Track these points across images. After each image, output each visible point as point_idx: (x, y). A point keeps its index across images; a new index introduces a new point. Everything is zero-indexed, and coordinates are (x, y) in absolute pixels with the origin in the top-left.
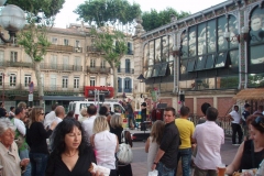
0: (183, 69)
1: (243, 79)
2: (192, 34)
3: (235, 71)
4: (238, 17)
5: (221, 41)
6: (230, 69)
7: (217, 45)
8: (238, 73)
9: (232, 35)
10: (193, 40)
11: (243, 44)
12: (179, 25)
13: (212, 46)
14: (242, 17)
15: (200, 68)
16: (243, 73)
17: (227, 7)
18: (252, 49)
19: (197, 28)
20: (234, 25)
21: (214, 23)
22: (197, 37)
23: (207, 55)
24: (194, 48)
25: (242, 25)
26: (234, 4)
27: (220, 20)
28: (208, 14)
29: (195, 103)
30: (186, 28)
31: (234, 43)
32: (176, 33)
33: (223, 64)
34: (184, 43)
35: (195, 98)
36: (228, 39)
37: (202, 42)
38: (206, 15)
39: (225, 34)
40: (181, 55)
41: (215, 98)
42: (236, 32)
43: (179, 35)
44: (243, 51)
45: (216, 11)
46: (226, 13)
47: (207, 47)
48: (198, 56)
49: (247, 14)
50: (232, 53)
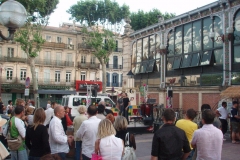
0: (170, 66)
1: (227, 77)
2: (178, 34)
3: (220, 69)
4: (223, 18)
5: (206, 41)
6: (214, 67)
7: (202, 44)
8: (222, 70)
9: (217, 35)
10: (179, 39)
11: (227, 44)
12: (166, 25)
13: (198, 45)
14: (227, 19)
15: (185, 65)
16: (227, 71)
17: (212, 8)
18: (236, 49)
19: (183, 28)
20: (219, 26)
21: (199, 23)
22: (183, 36)
23: (192, 54)
25: (227, 26)
26: (218, 6)
27: (205, 21)
28: (194, 15)
29: (181, 98)
30: (172, 28)
31: (218, 42)
32: (163, 33)
33: (207, 62)
34: (170, 42)
35: (181, 94)
36: (213, 38)
37: (188, 41)
38: (191, 16)
39: (211, 34)
40: (168, 53)
41: (200, 93)
42: (220, 32)
43: (166, 35)
44: (227, 50)
45: (201, 12)
46: (211, 15)
47: (192, 46)
48: (183, 54)
49: (231, 16)
50: (216, 52)
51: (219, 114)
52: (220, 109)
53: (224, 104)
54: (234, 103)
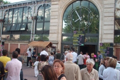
0: (4, 29)
1: (33, 37)
2: (11, 13)
3: (29, 32)
4: (33, 9)
5: (24, 18)
6: (27, 31)
7: (22, 20)
9: (30, 16)
10: (11, 16)
11: (34, 21)
12: (4, 7)
13: (20, 20)
14: (35, 9)
15: (13, 29)
16: (33, 34)
17: (29, 3)
18: (38, 24)
19: (13, 10)
20: (31, 12)
21: (22, 9)
22: (13, 14)
23: (17, 24)
24: (11, 20)
25: (34, 12)
26: (32, 2)
27: (25, 8)
29: (9, 46)
30: (8, 9)
31: (30, 20)
32: (3, 11)
33: (24, 29)
34: (6, 16)
35: (9, 44)
36: (27, 18)
37: (15, 17)
38: (18, 5)
39: (27, 15)
40: (4, 22)
41: (19, 44)
42: (31, 15)
44: (33, 24)
45: (23, 4)
46: (28, 6)
47: (17, 20)
48: (12, 24)
49: (37, 8)
50: (29, 24)
51: (27, 54)
52: (28, 52)
53: (30, 50)
54: (34, 49)
